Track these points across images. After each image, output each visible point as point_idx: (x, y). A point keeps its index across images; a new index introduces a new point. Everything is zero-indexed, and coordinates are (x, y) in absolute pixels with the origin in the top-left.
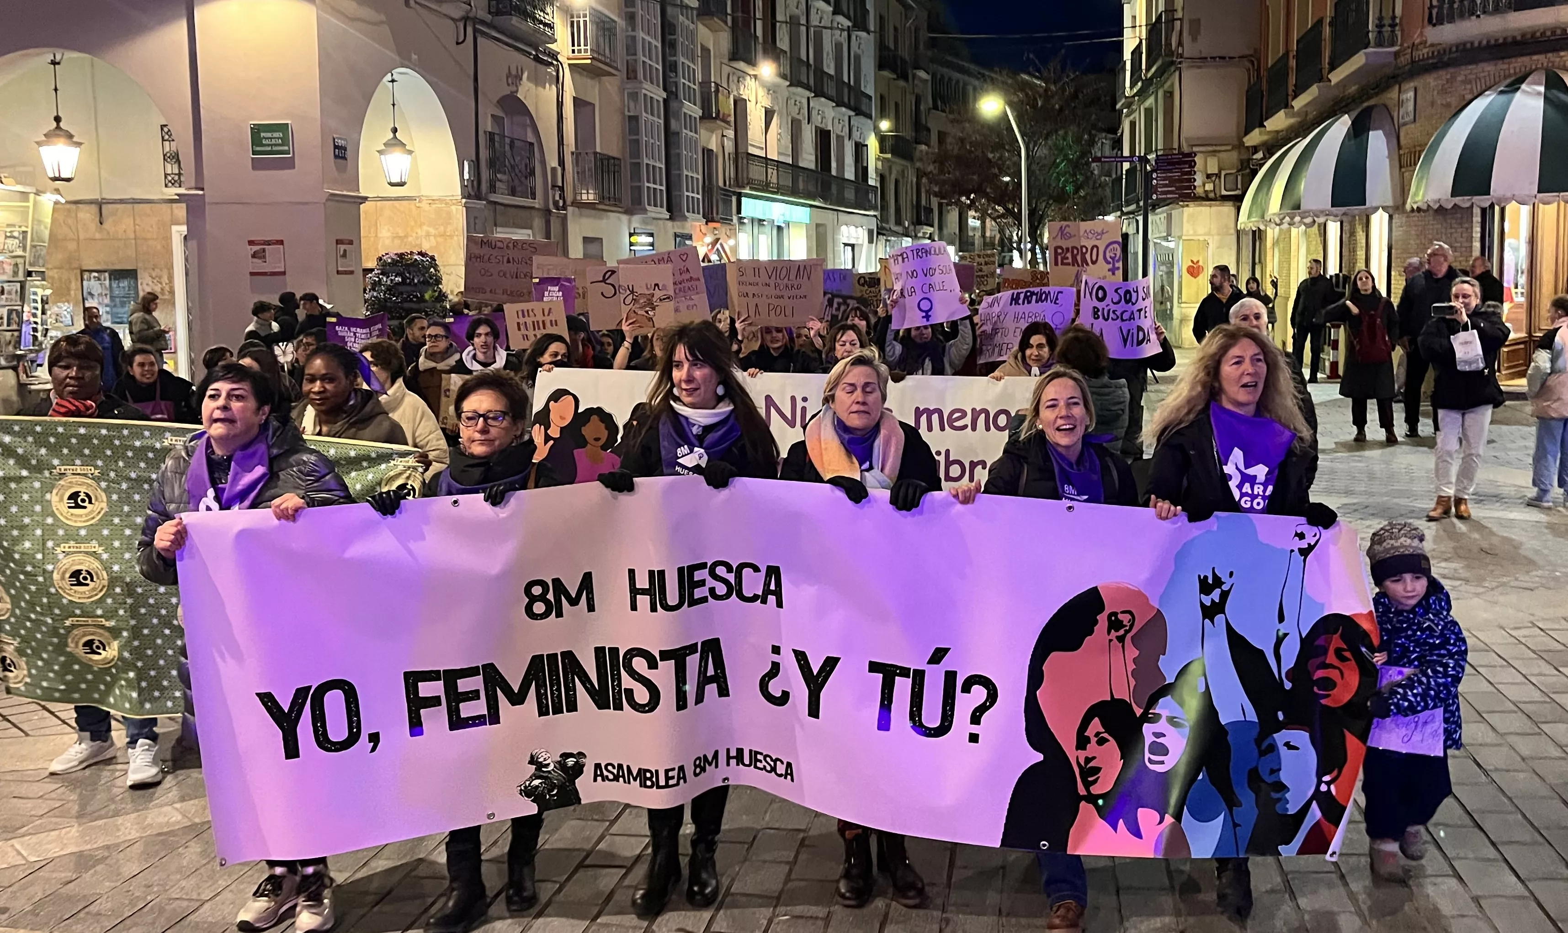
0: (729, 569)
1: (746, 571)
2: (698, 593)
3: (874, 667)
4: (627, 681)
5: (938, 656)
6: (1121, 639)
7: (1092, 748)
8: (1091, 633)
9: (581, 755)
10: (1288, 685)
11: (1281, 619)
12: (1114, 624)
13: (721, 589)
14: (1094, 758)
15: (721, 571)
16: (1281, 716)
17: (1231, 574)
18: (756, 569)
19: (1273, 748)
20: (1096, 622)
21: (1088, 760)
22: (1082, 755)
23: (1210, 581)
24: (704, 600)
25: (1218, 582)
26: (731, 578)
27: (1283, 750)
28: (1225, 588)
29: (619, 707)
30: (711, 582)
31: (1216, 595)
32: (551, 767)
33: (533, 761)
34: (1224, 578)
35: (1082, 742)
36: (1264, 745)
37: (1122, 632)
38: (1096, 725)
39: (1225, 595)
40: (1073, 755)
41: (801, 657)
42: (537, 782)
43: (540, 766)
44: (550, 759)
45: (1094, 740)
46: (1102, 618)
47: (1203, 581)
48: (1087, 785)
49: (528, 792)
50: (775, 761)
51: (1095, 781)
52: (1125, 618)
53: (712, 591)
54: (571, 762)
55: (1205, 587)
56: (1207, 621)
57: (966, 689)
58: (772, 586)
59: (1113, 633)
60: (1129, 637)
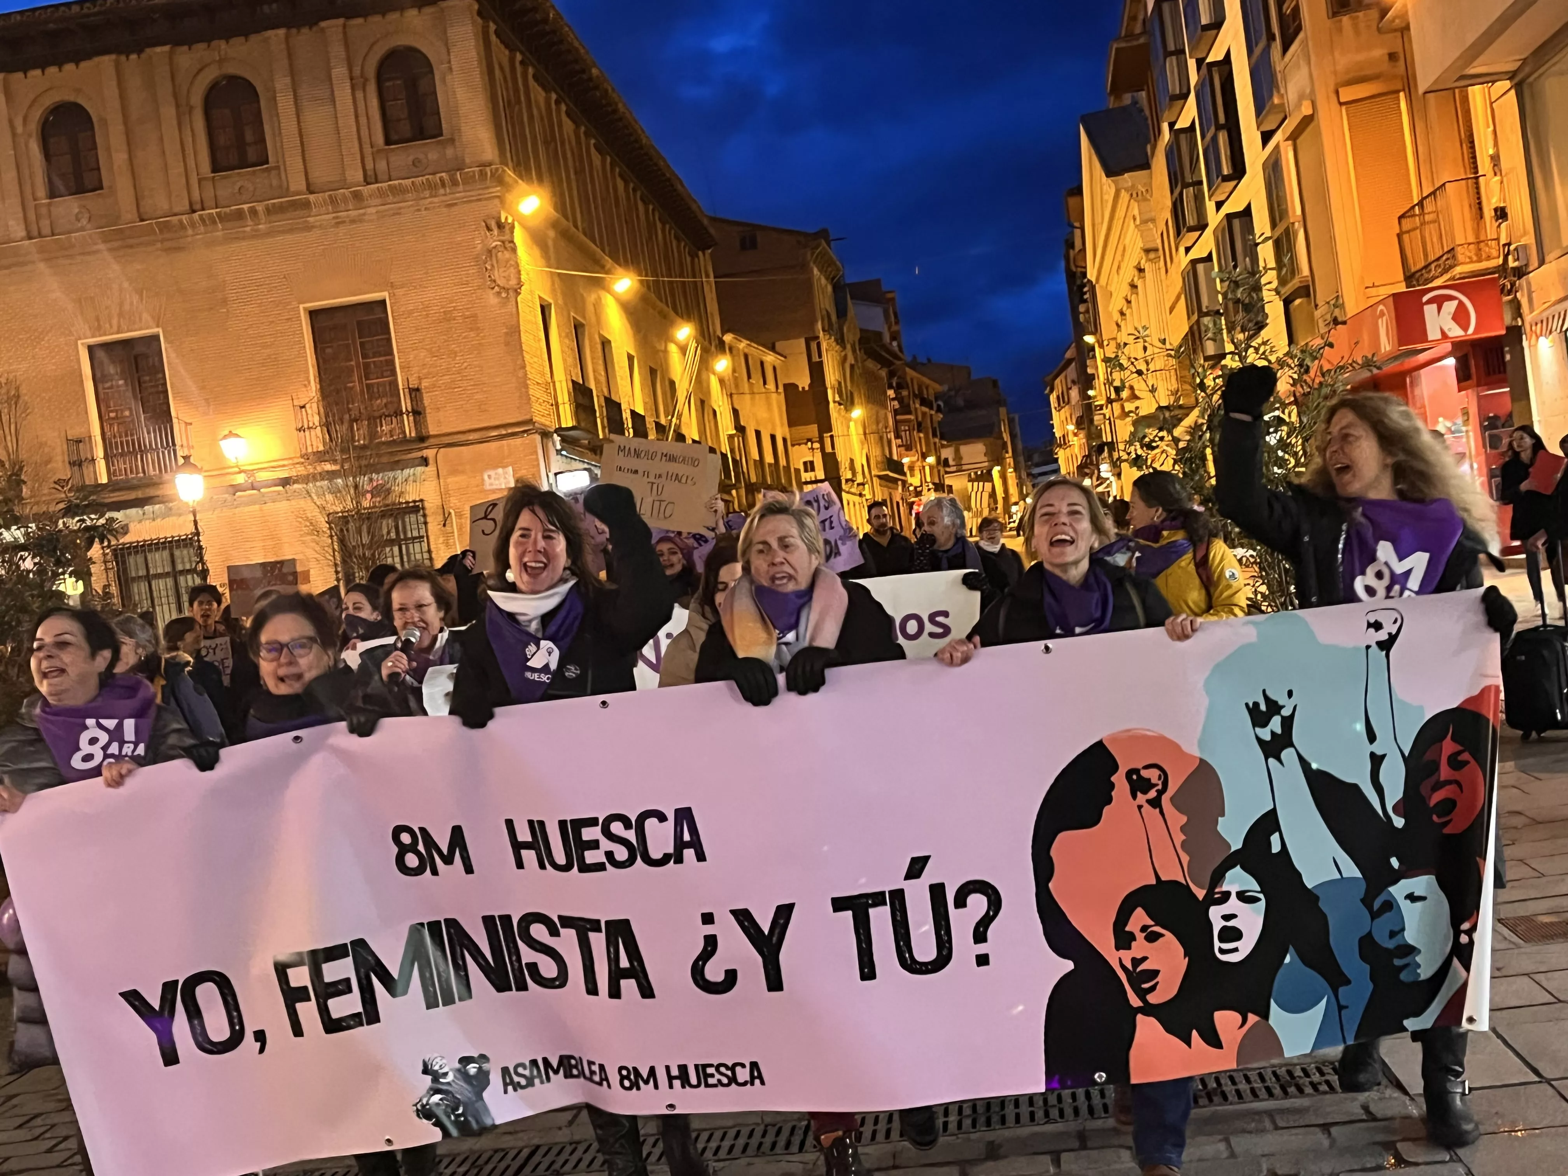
0: (627, 825)
1: (651, 824)
2: (591, 857)
3: (839, 904)
4: (527, 955)
5: (917, 866)
6: (1155, 803)
7: (1140, 947)
8: (1109, 801)
9: (483, 1058)
10: (1399, 822)
11: (1372, 737)
12: (1138, 784)
13: (621, 854)
14: (1145, 959)
15: (617, 828)
16: (1395, 862)
17: (1290, 694)
18: (662, 818)
19: (1390, 905)
20: (1112, 785)
21: (1136, 962)
22: (1127, 957)
23: (1263, 707)
24: (600, 867)
25: (1274, 707)
26: (631, 835)
27: (1405, 906)
28: (1286, 712)
29: (522, 987)
30: (606, 845)
31: (1276, 724)
32: (450, 1078)
33: (428, 1069)
34: (1282, 700)
35: (1124, 940)
36: (1377, 904)
37: (1152, 794)
38: (1139, 918)
39: (1287, 723)
40: (1112, 956)
41: (743, 917)
42: (436, 1098)
43: (436, 1077)
44: (448, 1066)
45: (1140, 936)
46: (1119, 779)
47: (1253, 710)
48: (1142, 994)
49: (425, 1113)
50: (732, 1068)
51: (1153, 989)
52: (1153, 775)
53: (609, 855)
54: (472, 1069)
55: (1258, 717)
56: (1271, 761)
57: (960, 903)
58: (687, 837)
59: (1141, 798)
60: (1165, 799)
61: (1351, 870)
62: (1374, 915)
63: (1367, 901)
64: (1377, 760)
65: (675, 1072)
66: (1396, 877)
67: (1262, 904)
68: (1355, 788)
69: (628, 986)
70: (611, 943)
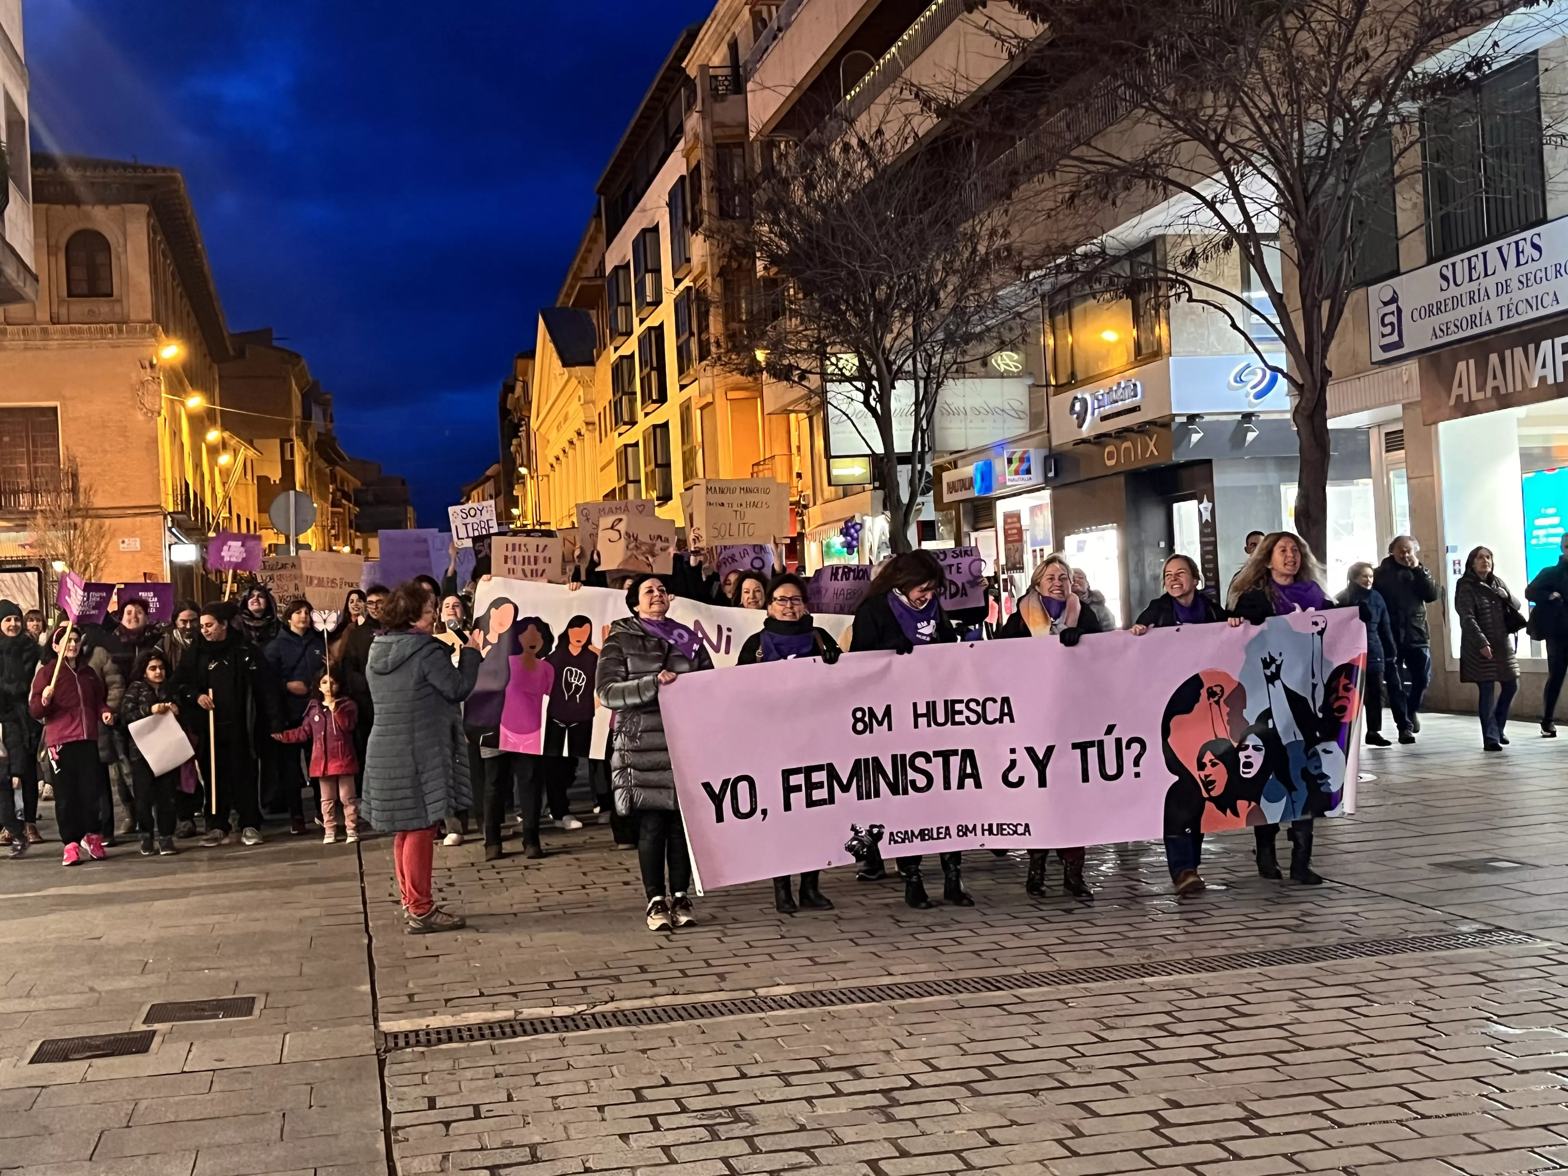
0: (978, 703)
1: (989, 704)
2: (958, 718)
3: (1075, 746)
4: (912, 775)
5: (1110, 729)
6: (1217, 702)
7: (1209, 769)
8: (1198, 701)
9: (881, 826)
10: (1321, 715)
11: (1313, 675)
12: (1211, 694)
13: (973, 718)
14: (1211, 775)
15: (973, 705)
16: (1318, 734)
17: (1280, 653)
18: (995, 701)
19: (1316, 754)
20: (1199, 695)
21: (1207, 776)
22: (1202, 774)
23: (1268, 660)
24: (962, 723)
25: (1273, 660)
26: (979, 709)
27: (1322, 754)
28: (1278, 662)
29: (906, 792)
30: (967, 713)
31: (1273, 668)
32: (864, 833)
33: (853, 828)
34: (1277, 656)
35: (1201, 766)
36: (1310, 754)
37: (1216, 698)
38: (1209, 755)
39: (1278, 668)
40: (1197, 775)
41: (1030, 751)
42: (855, 843)
43: (856, 833)
44: (863, 828)
45: (1209, 765)
46: (1203, 692)
47: (1264, 661)
48: (1208, 791)
49: (850, 849)
50: (1017, 826)
51: (1213, 789)
52: (1218, 689)
53: (968, 718)
54: (875, 831)
55: (1266, 664)
56: (1270, 685)
57: (1128, 747)
58: (1006, 711)
59: (1212, 700)
60: (1222, 700)
61: (1300, 737)
62: (1309, 758)
63: (1306, 751)
64: (1314, 686)
65: (986, 827)
66: (1319, 741)
67: (1263, 752)
68: (1305, 699)
69: (969, 782)
70: (963, 761)
